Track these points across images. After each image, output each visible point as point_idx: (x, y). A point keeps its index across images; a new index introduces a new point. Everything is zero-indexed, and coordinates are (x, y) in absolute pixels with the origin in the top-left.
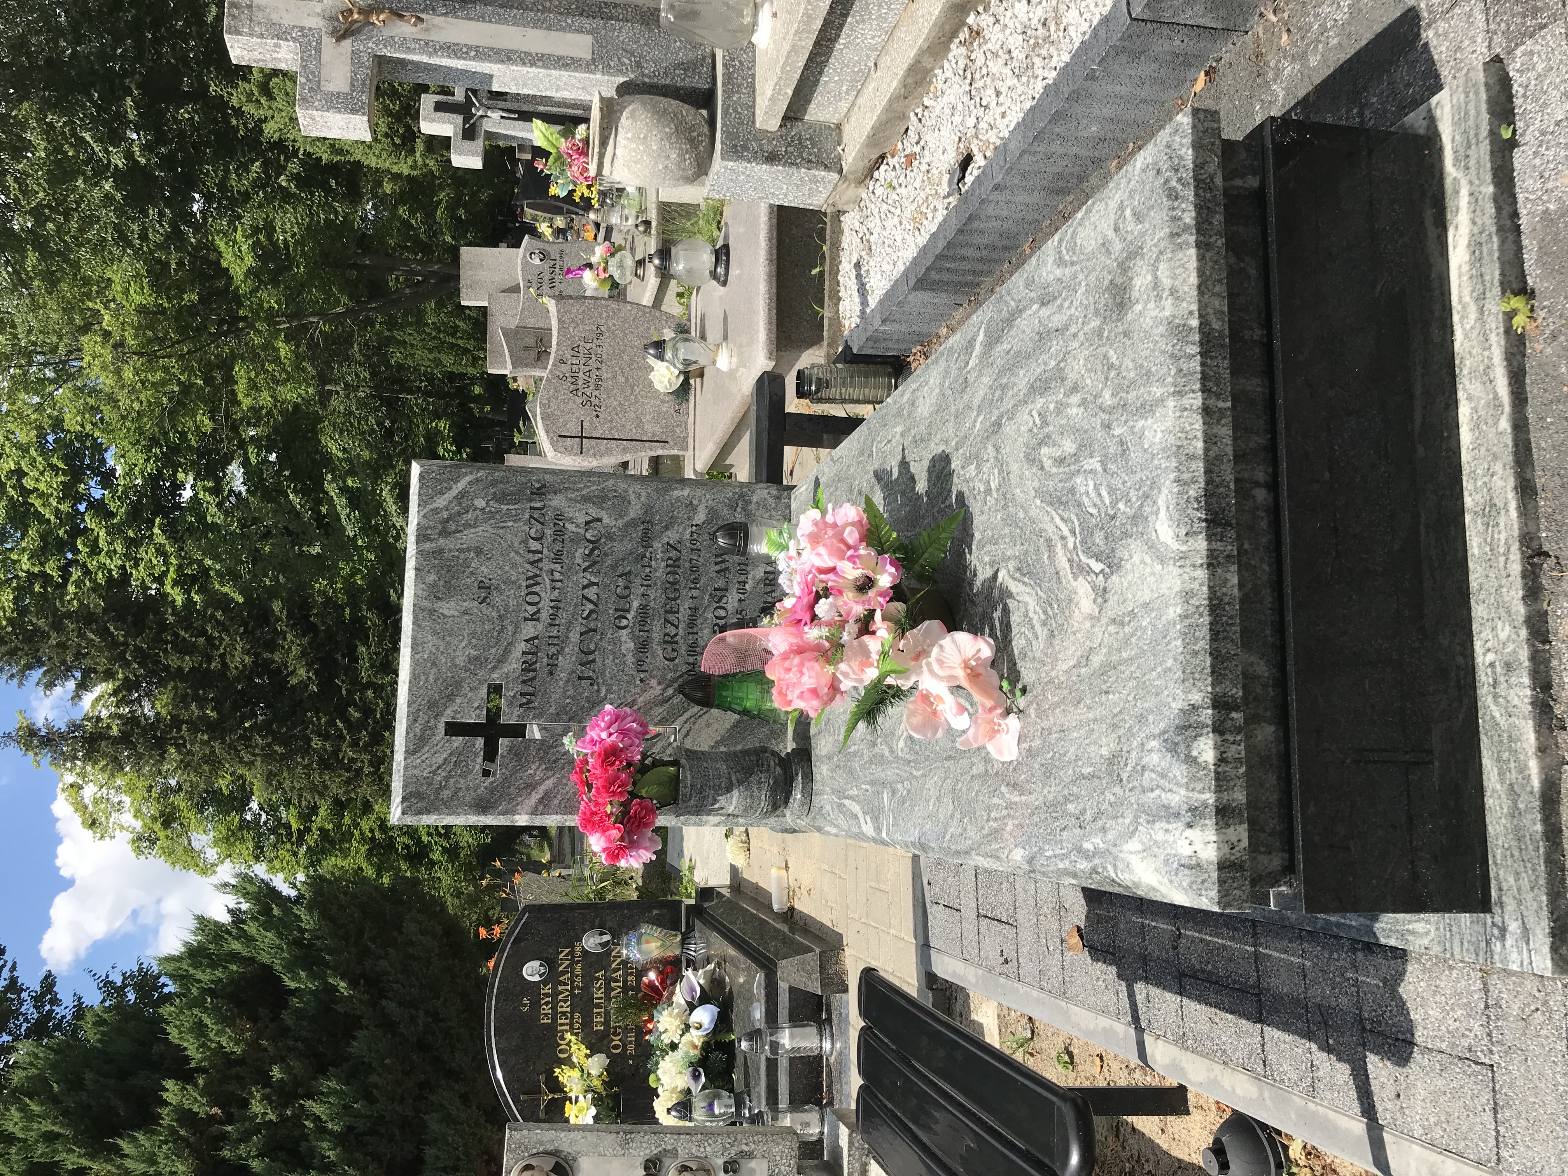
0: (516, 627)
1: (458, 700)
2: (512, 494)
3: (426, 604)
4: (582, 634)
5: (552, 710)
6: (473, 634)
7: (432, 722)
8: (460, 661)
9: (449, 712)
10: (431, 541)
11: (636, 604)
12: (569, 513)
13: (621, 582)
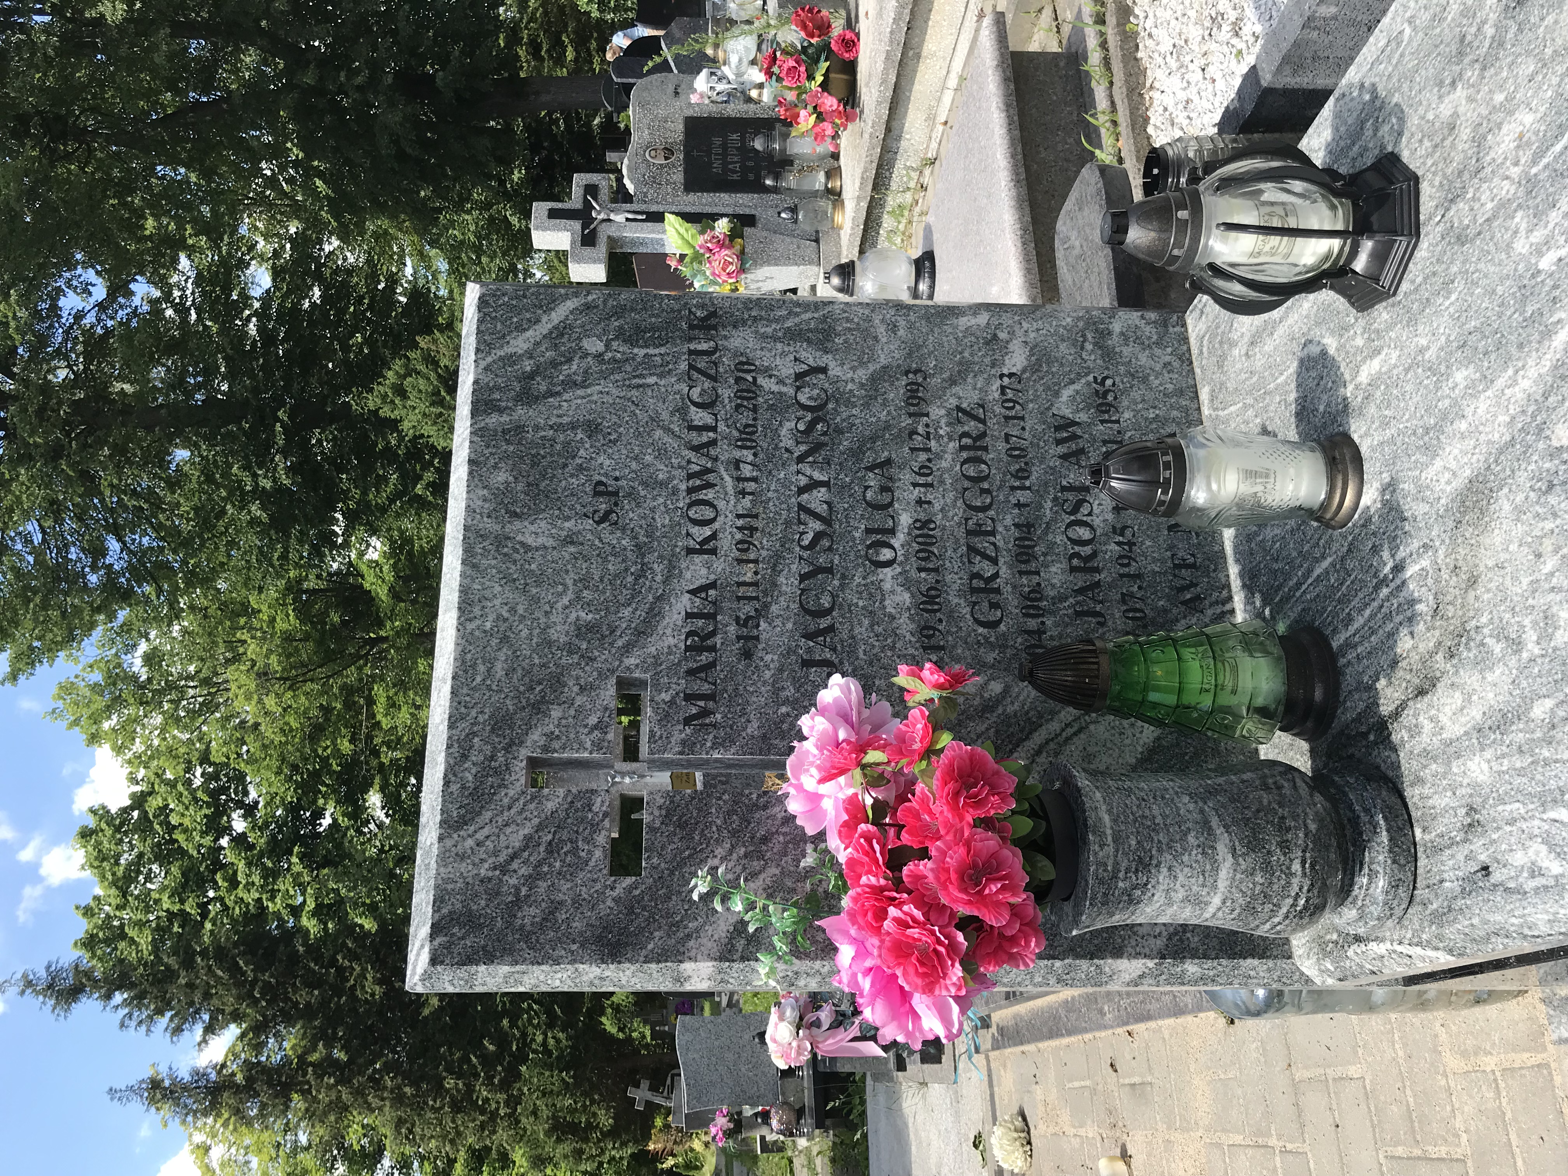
0: (671, 567)
1: (556, 713)
2: (653, 329)
3: (490, 525)
4: (803, 578)
5: (753, 728)
6: (584, 581)
7: (501, 757)
8: (559, 633)
9: (536, 736)
10: (501, 411)
11: (905, 520)
12: (763, 358)
13: (873, 480)
